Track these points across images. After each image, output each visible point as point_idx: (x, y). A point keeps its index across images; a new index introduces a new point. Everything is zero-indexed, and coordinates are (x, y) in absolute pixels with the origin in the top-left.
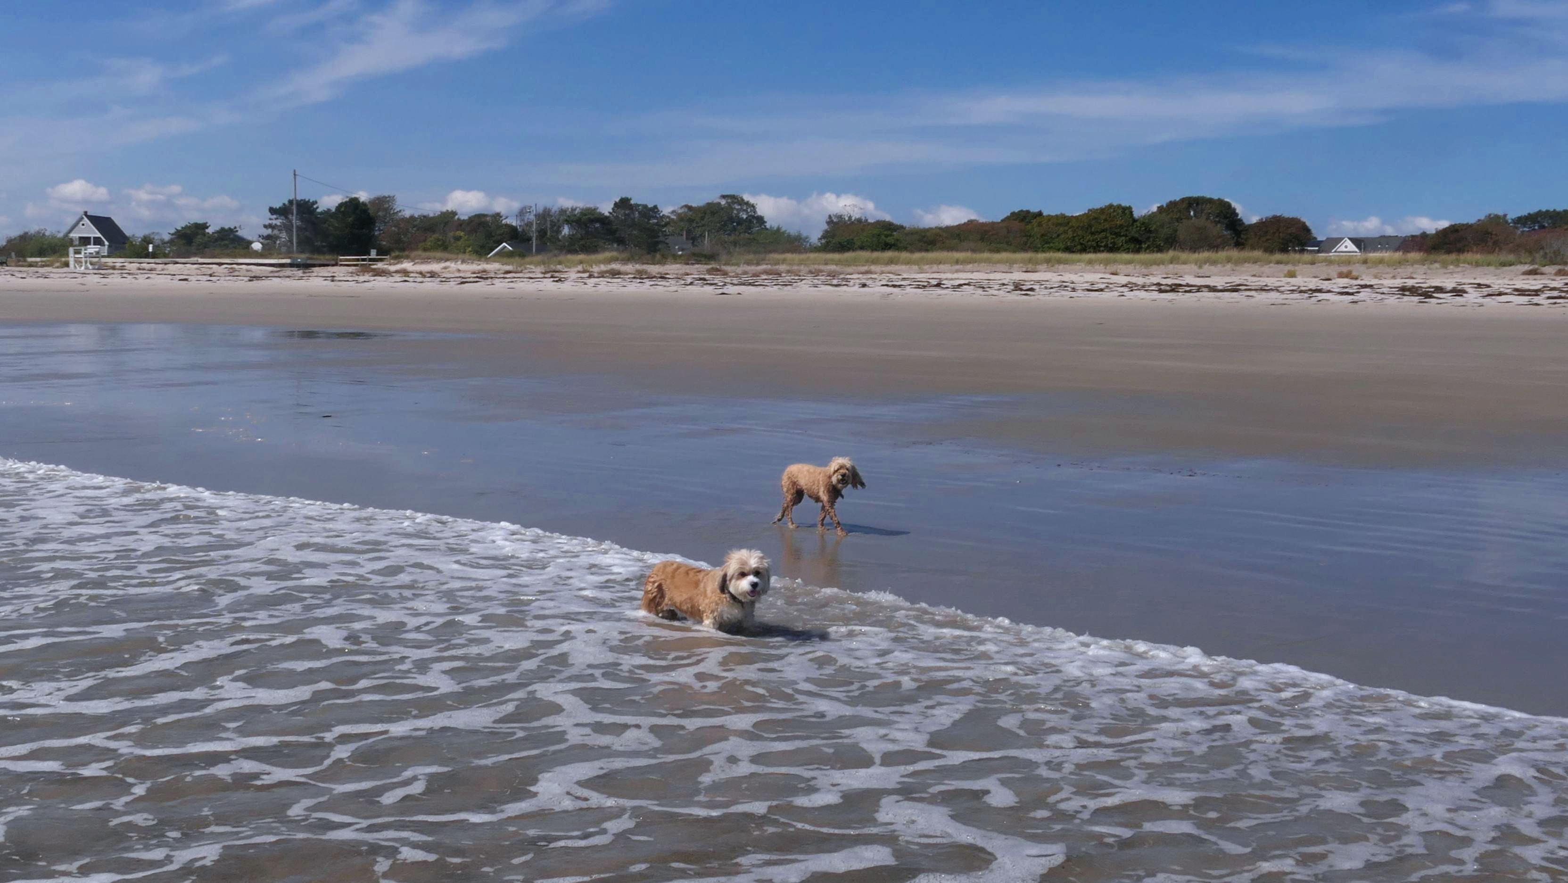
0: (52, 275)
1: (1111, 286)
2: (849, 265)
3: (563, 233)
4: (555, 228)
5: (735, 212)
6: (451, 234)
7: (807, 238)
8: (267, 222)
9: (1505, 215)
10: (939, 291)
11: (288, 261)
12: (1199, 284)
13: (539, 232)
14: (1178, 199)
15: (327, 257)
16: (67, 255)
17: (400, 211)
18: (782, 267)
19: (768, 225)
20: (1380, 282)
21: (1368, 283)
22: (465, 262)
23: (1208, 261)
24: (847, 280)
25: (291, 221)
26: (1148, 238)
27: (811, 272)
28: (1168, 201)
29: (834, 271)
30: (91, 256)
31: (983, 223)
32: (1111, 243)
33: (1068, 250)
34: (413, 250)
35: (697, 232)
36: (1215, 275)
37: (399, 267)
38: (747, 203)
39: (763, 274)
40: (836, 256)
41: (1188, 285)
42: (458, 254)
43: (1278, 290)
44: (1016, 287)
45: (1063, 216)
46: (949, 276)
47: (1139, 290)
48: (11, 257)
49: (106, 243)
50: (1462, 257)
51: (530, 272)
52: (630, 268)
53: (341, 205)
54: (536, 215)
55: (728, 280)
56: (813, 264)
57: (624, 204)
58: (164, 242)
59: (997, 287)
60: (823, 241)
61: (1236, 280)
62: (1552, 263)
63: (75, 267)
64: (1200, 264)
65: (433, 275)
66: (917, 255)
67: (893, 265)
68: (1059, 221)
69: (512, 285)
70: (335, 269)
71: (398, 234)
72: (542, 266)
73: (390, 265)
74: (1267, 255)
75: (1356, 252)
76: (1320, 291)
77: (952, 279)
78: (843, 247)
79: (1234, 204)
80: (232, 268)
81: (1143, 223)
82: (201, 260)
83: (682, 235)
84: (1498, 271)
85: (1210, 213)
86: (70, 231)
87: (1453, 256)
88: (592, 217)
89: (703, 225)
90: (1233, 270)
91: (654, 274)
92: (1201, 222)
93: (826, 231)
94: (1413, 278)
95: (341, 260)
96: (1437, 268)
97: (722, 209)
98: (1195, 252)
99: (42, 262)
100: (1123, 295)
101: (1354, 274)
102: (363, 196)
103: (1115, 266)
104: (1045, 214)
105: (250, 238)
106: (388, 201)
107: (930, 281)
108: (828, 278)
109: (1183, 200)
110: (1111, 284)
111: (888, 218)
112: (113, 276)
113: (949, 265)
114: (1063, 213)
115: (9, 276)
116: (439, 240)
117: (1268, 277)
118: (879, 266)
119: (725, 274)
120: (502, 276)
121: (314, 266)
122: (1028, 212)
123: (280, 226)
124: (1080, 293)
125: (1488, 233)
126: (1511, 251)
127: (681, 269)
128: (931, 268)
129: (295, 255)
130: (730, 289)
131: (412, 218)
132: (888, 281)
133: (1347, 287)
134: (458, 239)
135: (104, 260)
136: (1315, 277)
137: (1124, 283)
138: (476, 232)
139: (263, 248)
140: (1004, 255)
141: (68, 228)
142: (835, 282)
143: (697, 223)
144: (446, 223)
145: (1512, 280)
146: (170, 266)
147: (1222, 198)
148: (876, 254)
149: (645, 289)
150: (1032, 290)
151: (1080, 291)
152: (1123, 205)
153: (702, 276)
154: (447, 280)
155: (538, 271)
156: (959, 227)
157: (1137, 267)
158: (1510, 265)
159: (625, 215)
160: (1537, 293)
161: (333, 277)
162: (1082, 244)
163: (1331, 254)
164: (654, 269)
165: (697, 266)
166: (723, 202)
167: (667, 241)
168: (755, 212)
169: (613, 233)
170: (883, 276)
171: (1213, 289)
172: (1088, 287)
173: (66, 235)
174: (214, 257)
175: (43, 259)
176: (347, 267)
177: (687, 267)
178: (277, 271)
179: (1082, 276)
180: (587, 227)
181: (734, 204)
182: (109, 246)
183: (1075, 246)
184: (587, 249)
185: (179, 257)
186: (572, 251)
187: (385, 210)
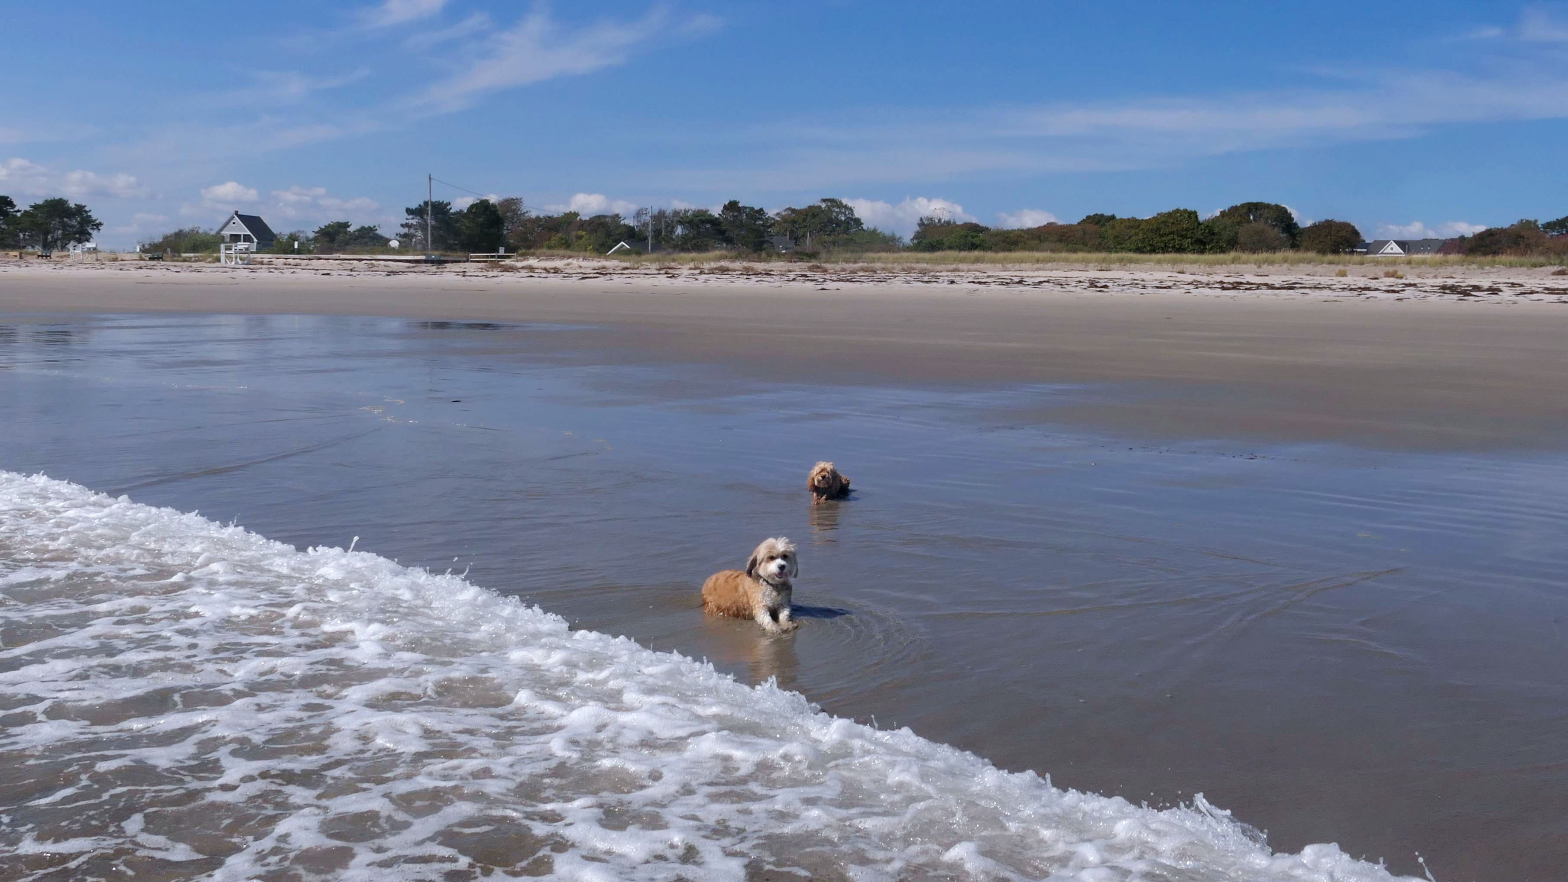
0: (204, 269)
1: (1177, 283)
2: (939, 263)
3: (676, 234)
4: (669, 228)
5: (835, 214)
6: (574, 233)
7: (900, 238)
8: (404, 223)
9: (1536, 221)
10: (1021, 288)
11: (423, 257)
12: (1259, 282)
13: (654, 232)
14: (1239, 205)
15: (459, 254)
16: (219, 251)
17: (527, 212)
18: (878, 265)
19: (865, 227)
20: (1423, 281)
21: (1412, 282)
22: (586, 259)
23: (1265, 261)
24: (937, 277)
25: (426, 221)
26: (1212, 240)
27: (904, 270)
28: (1230, 206)
29: (925, 269)
30: (241, 252)
31: (1061, 226)
32: (1178, 244)
33: (1139, 250)
34: (537, 248)
35: (800, 233)
36: (1273, 273)
37: (525, 263)
38: (846, 207)
39: (859, 271)
40: (927, 255)
41: (1248, 283)
42: (579, 252)
43: (1330, 288)
44: (1091, 284)
45: (1134, 220)
46: (1030, 274)
47: (1204, 287)
48: (167, 252)
49: (255, 240)
51: (646, 269)
52: (737, 265)
53: (472, 206)
54: (651, 217)
55: (828, 277)
56: (905, 262)
57: (732, 206)
58: (308, 240)
59: (1074, 284)
60: (915, 241)
61: (1292, 279)
63: (227, 262)
64: (1259, 264)
65: (556, 271)
66: (1001, 255)
67: (979, 264)
68: (1131, 224)
69: (629, 280)
70: (467, 265)
71: (525, 232)
72: (657, 263)
73: (518, 261)
74: (1320, 257)
75: (1401, 254)
76: (1368, 289)
77: (1033, 277)
78: (933, 247)
79: (1289, 210)
80: (371, 264)
81: (1207, 226)
82: (342, 256)
83: (786, 235)
84: (1529, 272)
85: (1268, 218)
86: (222, 230)
87: (1489, 258)
88: (703, 218)
89: (805, 226)
90: (1289, 270)
91: (760, 271)
92: (1261, 225)
93: (918, 232)
94: (1453, 278)
95: (471, 257)
96: (1474, 268)
97: (823, 212)
98: (1254, 253)
99: (195, 257)
100: (1189, 292)
101: (1400, 274)
102: (493, 199)
103: (1182, 266)
104: (1117, 217)
105: (387, 236)
106: (516, 203)
107: (1013, 278)
108: (920, 275)
109: (1243, 206)
110: (1178, 281)
111: (974, 220)
112: (261, 270)
113: (1031, 264)
114: (1134, 216)
115: (164, 270)
116: (562, 239)
117: (1321, 275)
118: (966, 264)
119: (825, 271)
120: (620, 272)
121: (447, 262)
122: (1102, 215)
123: (416, 225)
124: (1150, 290)
125: (1521, 237)
126: (1541, 254)
127: (784, 266)
128: (1014, 266)
129: (430, 252)
130: (829, 285)
131: (538, 218)
132: (974, 278)
133: (1392, 286)
134: (580, 237)
135: (252, 256)
136: (1363, 276)
137: (1190, 281)
138: (596, 232)
139: (400, 245)
140: (1080, 255)
142: (926, 279)
143: (799, 224)
144: (569, 223)
145: (1543, 279)
146: (314, 262)
147: (1279, 204)
148: (963, 254)
149: (751, 284)
150: (1106, 287)
151: (1150, 288)
152: (1189, 209)
153: (804, 273)
154: (569, 276)
155: (653, 267)
156: (1039, 228)
157: (1202, 266)
158: (1541, 266)
159: (734, 216)
160: (1565, 291)
161: (465, 272)
162: (1151, 245)
163: (1378, 255)
164: (760, 266)
165: (799, 263)
166: (823, 205)
167: (771, 241)
168: (853, 214)
169: (722, 233)
170: (970, 274)
171: (1271, 287)
172: (1157, 284)
173: (218, 233)
174: (354, 253)
175: (196, 255)
176: (477, 264)
177: (791, 264)
178: (413, 267)
179: (1152, 274)
180: (698, 227)
181: (833, 207)
182: (258, 243)
183: (1145, 247)
184: (698, 248)
185: (322, 252)
186: (686, 250)
187: (513, 211)
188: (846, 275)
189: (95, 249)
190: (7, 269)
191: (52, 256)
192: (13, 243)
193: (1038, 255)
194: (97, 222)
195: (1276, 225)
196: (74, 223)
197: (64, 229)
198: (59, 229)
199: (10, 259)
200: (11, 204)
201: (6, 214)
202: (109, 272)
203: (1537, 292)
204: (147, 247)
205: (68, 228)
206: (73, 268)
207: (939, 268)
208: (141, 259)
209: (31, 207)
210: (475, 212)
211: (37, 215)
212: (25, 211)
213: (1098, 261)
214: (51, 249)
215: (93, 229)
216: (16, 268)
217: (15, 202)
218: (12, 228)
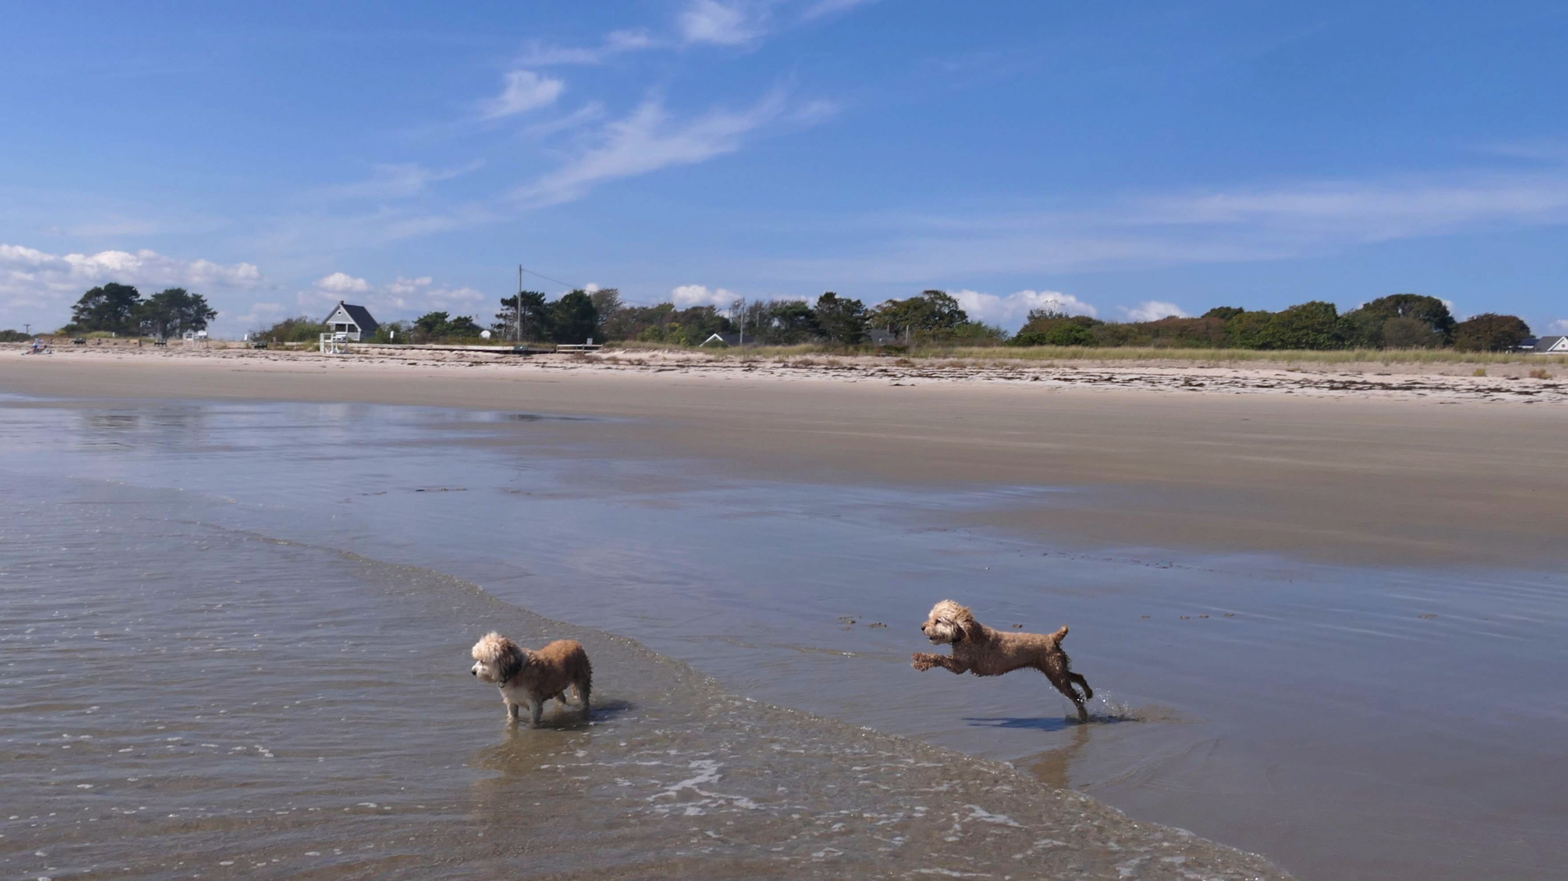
0: (300, 358)
2: (1033, 359)
3: (771, 326)
4: (766, 320)
5: (938, 305)
6: (667, 325)
8: (499, 313)
10: (1108, 385)
11: (511, 348)
12: (1373, 382)
13: (748, 324)
15: (547, 345)
16: (319, 340)
17: (622, 303)
18: (969, 360)
21: (1557, 383)
22: (671, 351)
25: (519, 312)
26: (1352, 336)
27: (995, 365)
28: (1374, 298)
30: (338, 340)
31: (1182, 319)
32: (1312, 340)
34: (625, 338)
35: (901, 324)
36: (1399, 373)
37: (611, 355)
38: (949, 299)
40: (1021, 350)
41: (1364, 383)
42: (667, 343)
43: (1454, 389)
44: (1186, 382)
45: (1264, 313)
46: (1123, 370)
47: (1310, 386)
48: (272, 341)
49: (359, 330)
51: (730, 362)
52: (823, 358)
53: (567, 297)
56: (999, 357)
57: (828, 298)
59: (1167, 382)
61: (1417, 378)
63: (325, 351)
64: (1387, 362)
66: (1100, 351)
67: (1076, 360)
68: (1261, 318)
69: (704, 373)
70: (554, 355)
71: (619, 324)
72: (742, 356)
73: (604, 352)
76: (1497, 390)
77: (1125, 374)
79: (1444, 303)
80: (462, 354)
81: (1346, 320)
82: (434, 346)
83: (884, 328)
85: (1418, 312)
86: (328, 319)
88: (797, 311)
89: (907, 317)
90: (1421, 368)
91: (845, 365)
92: (1409, 319)
95: (559, 348)
97: (926, 304)
99: (297, 346)
100: (1290, 392)
101: (1548, 373)
102: (590, 289)
103: (1298, 363)
104: (1246, 310)
105: (481, 325)
106: (612, 294)
107: (1103, 375)
110: (1285, 380)
112: (353, 358)
113: (1132, 360)
114: (1264, 310)
115: (264, 358)
116: (655, 331)
117: (1456, 375)
118: (1063, 360)
119: (913, 366)
120: (703, 364)
121: (535, 353)
122: (1229, 309)
123: (510, 316)
124: (1248, 389)
127: (871, 361)
128: (1113, 363)
129: (519, 343)
131: (632, 310)
133: (1527, 387)
134: (674, 329)
135: (350, 345)
136: (1505, 376)
137: (1297, 379)
138: (690, 323)
139: (491, 336)
140: (1187, 351)
141: (326, 316)
142: (1010, 375)
143: (900, 317)
144: (662, 315)
146: (408, 352)
147: (1432, 296)
148: (1059, 349)
150: (1201, 385)
151: (1249, 388)
152: (1326, 302)
155: (738, 359)
156: (1158, 320)
157: (1322, 364)
159: (828, 309)
164: (846, 360)
165: (887, 358)
166: (926, 297)
168: (957, 307)
169: (816, 325)
170: (1060, 370)
171: (1385, 387)
172: (1259, 382)
173: (325, 322)
174: (446, 344)
175: (300, 343)
176: (564, 355)
177: (878, 358)
178: (502, 358)
179: (1257, 372)
180: (793, 318)
181: (937, 299)
182: (362, 333)
183: (1275, 342)
184: (790, 341)
185: (417, 342)
186: (776, 343)
187: (608, 301)
188: (929, 370)
189: (206, 337)
190: (123, 356)
191: (168, 344)
192: (136, 331)
194: (212, 311)
195: (1429, 320)
196: (191, 312)
197: (182, 318)
198: (177, 318)
199: (127, 347)
200: (136, 294)
201: (131, 303)
202: (213, 360)
204: (258, 336)
205: (186, 317)
206: (182, 355)
207: (1033, 363)
208: (248, 347)
209: (153, 296)
210: (568, 304)
211: (158, 304)
212: (148, 301)
213: (1205, 357)
214: (168, 337)
215: (208, 318)
216: (131, 355)
217: (139, 292)
218: (135, 316)
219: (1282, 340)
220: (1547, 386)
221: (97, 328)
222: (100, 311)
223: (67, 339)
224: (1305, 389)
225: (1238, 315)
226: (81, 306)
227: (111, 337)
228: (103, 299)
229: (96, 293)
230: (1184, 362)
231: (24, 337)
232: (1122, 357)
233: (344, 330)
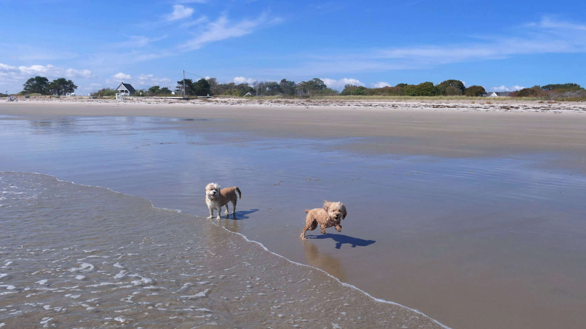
0: (110, 102)
2: (347, 99)
3: (267, 90)
4: (264, 88)
5: (317, 83)
6: (233, 90)
8: (177, 86)
10: (371, 107)
11: (182, 98)
12: (445, 105)
13: (259, 89)
15: (194, 96)
16: (115, 95)
17: (218, 83)
18: (328, 100)
19: (327, 88)
21: (494, 105)
22: (235, 98)
25: (184, 86)
26: (437, 92)
27: (336, 101)
28: (444, 81)
30: (123, 96)
31: (390, 87)
32: (427, 93)
34: (220, 94)
35: (306, 89)
36: (452, 103)
37: (215, 99)
38: (321, 81)
41: (442, 106)
43: (467, 107)
44: (393, 106)
45: (413, 85)
46: (374, 103)
48: (98, 96)
49: (129, 92)
50: (522, 98)
51: (254, 101)
52: (283, 100)
55: (310, 104)
56: (337, 99)
57: (284, 81)
58: (147, 92)
59: (387, 106)
61: (456, 104)
62: (547, 100)
63: (118, 99)
64: (448, 99)
65: (225, 102)
66: (367, 97)
67: (360, 99)
68: (412, 87)
70: (197, 100)
71: (217, 90)
72: (258, 99)
73: (213, 99)
74: (467, 97)
75: (497, 96)
76: (478, 107)
79: (463, 82)
80: (165, 100)
81: (435, 87)
82: (156, 97)
83: (301, 90)
84: (532, 102)
85: (455, 85)
86: (118, 88)
87: (519, 98)
88: (274, 85)
89: (308, 87)
90: (457, 101)
91: (290, 102)
92: (453, 87)
93: (344, 90)
94: (507, 104)
95: (198, 97)
96: (515, 101)
97: (314, 83)
100: (422, 109)
101: (491, 102)
102: (207, 78)
103: (424, 100)
104: (408, 84)
105: (172, 90)
106: (214, 80)
107: (368, 104)
109: (448, 81)
110: (420, 105)
112: (128, 102)
113: (376, 100)
115: (97, 102)
116: (229, 91)
117: (467, 103)
118: (356, 100)
119: (311, 102)
120: (246, 102)
121: (190, 99)
122: (403, 84)
123: (181, 87)
124: (411, 108)
125: (534, 91)
127: (298, 100)
128: (370, 100)
129: (185, 96)
130: (310, 106)
131: (221, 85)
133: (486, 106)
134: (235, 91)
135: (126, 97)
136: (479, 103)
137: (424, 105)
138: (240, 89)
139: (175, 94)
140: (392, 97)
141: (117, 87)
143: (306, 87)
144: (231, 87)
146: (147, 99)
147: (459, 80)
148: (355, 96)
150: (397, 107)
152: (430, 82)
153: (304, 103)
154: (228, 103)
156: (383, 88)
157: (430, 100)
159: (284, 84)
160: (539, 108)
161: (195, 102)
164: (291, 100)
166: (314, 81)
168: (323, 84)
169: (280, 89)
170: (356, 103)
171: (448, 107)
172: (413, 106)
173: (116, 90)
174: (160, 96)
175: (108, 97)
176: (200, 100)
177: (300, 100)
178: (179, 101)
179: (412, 103)
180: (273, 88)
181: (317, 81)
182: (130, 93)
183: (416, 94)
184: (273, 95)
185: (150, 96)
186: (268, 95)
187: (213, 82)
188: (316, 103)
189: (74, 95)
190: (45, 102)
191: (61, 97)
192: (48, 93)
193: (379, 96)
194: (76, 86)
195: (458, 87)
196: (68, 86)
197: (65, 88)
198: (63, 88)
199: (46, 98)
200: (47, 80)
201: (46, 83)
202: (78, 103)
203: (530, 108)
204: (93, 94)
206: (67, 101)
207: (348, 101)
208: (90, 98)
209: (54, 81)
210: (200, 83)
211: (55, 84)
212: (52, 83)
213: (397, 98)
214: (60, 95)
215: (74, 88)
216: (48, 101)
217: (48, 80)
218: (47, 88)
219: (418, 94)
220: (491, 106)
221: (33, 92)
222: (34, 86)
223: (22, 96)
224: (427, 108)
225: (406, 86)
226: (27, 84)
227: (39, 95)
228: (35, 82)
229: (32, 80)
230: (391, 100)
231: (6, 96)
232: (374, 99)
233: (124, 92)
